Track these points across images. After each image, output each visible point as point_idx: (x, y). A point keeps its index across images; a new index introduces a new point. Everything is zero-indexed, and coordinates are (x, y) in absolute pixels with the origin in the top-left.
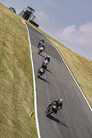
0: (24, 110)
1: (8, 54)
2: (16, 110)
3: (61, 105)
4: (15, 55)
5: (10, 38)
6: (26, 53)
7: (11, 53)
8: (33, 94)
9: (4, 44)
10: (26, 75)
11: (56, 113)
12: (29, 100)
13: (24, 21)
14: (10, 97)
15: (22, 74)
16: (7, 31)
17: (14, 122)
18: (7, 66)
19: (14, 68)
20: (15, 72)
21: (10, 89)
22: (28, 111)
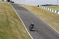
0: (23, 32)
1: (9, 16)
2: (20, 33)
3: (33, 25)
4: (11, 15)
5: (7, 10)
6: (14, 13)
7: (10, 15)
8: (23, 25)
9: (6, 13)
10: (18, 20)
11: (33, 28)
12: (23, 28)
13: (9, 3)
14: (16, 30)
15: (16, 20)
16: (5, 9)
17: (21, 37)
18: (10, 20)
19: (13, 20)
20: (14, 21)
21: (15, 27)
22: (24, 31)
